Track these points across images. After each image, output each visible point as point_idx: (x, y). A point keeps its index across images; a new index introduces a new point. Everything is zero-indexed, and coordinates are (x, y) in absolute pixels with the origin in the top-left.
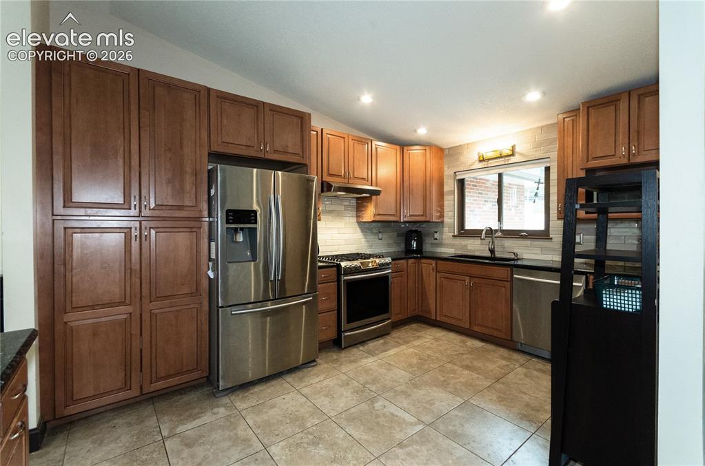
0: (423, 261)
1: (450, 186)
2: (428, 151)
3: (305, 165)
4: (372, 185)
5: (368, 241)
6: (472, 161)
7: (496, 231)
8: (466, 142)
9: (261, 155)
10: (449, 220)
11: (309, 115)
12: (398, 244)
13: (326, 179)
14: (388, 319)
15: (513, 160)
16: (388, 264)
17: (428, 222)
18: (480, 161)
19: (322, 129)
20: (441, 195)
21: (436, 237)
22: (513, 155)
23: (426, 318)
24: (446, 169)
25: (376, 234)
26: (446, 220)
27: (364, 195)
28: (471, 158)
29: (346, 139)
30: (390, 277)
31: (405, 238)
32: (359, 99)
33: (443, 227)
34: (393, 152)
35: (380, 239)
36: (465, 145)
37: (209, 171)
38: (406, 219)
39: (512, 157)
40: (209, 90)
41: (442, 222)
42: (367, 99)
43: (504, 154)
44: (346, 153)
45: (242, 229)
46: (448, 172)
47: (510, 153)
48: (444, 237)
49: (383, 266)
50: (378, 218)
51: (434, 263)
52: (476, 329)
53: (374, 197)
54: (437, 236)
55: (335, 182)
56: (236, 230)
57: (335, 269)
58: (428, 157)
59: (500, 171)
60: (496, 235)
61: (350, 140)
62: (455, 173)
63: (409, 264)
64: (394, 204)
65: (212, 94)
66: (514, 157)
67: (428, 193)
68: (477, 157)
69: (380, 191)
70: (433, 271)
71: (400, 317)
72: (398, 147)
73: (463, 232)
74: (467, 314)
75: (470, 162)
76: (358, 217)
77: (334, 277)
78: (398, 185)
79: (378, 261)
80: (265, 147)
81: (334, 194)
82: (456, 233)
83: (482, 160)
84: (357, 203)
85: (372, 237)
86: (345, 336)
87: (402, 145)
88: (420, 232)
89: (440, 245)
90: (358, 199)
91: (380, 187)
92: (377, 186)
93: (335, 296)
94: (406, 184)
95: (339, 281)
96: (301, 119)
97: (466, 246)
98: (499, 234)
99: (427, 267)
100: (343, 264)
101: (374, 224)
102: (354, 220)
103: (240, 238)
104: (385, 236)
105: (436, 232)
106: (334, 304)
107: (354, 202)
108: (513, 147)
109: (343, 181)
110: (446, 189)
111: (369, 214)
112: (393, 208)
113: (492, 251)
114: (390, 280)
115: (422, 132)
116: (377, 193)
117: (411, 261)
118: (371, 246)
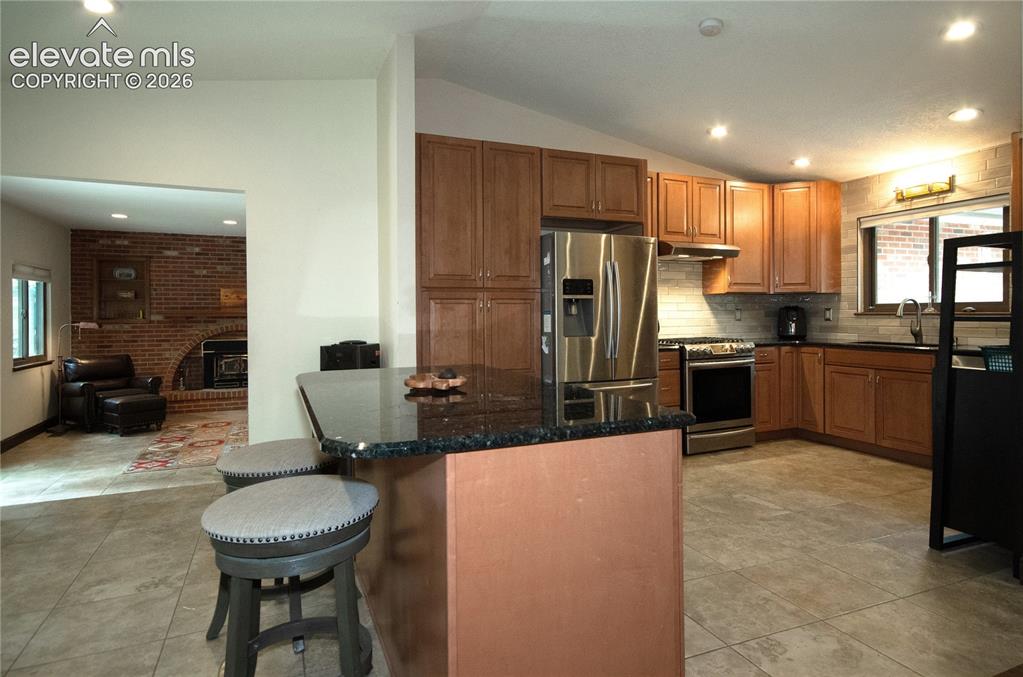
0: (804, 349)
1: (852, 239)
2: (813, 189)
3: (641, 224)
4: (725, 243)
5: (719, 322)
6: (886, 201)
7: (925, 306)
8: (875, 173)
9: (592, 216)
10: (849, 291)
11: (645, 161)
12: (766, 328)
13: (665, 238)
14: (751, 426)
15: (951, 197)
16: (749, 350)
17: (814, 293)
18: (899, 201)
19: (658, 174)
20: (836, 252)
21: (828, 316)
22: (951, 189)
23: (810, 431)
24: (844, 213)
25: (732, 312)
26: (844, 290)
27: (715, 257)
28: (884, 196)
29: (690, 184)
30: (752, 369)
31: (776, 319)
32: (708, 132)
33: (839, 300)
34: (758, 194)
35: (739, 320)
36: (873, 177)
37: (542, 237)
38: (778, 290)
39: (949, 194)
40: (541, 150)
41: (839, 294)
42: (719, 132)
43: (935, 190)
44: (690, 201)
45: (577, 300)
46: (847, 218)
47: (947, 187)
48: (841, 316)
49: (742, 353)
50: (735, 289)
51: (820, 352)
52: (886, 443)
53: (729, 260)
54: (829, 314)
55: (674, 241)
56: (570, 301)
57: (678, 353)
58: (813, 199)
59: (933, 214)
60: (926, 311)
61: (695, 184)
62: (859, 219)
63: (783, 353)
64: (759, 269)
65: (545, 154)
66: (954, 194)
67: (813, 252)
68: (894, 195)
69: (737, 251)
70: (820, 364)
71: (768, 427)
72: (765, 187)
73: (873, 308)
74: (872, 424)
75: (883, 202)
76: (705, 287)
77: (677, 364)
78: (766, 242)
79: (734, 345)
80: (597, 205)
81: (674, 257)
82: (860, 309)
83: (901, 199)
84: (704, 268)
85: (725, 317)
86: (691, 440)
87: (772, 182)
88: (802, 309)
89: (835, 329)
90: (704, 262)
91: (738, 245)
92: (733, 244)
93: (677, 388)
94: (778, 239)
95: (682, 368)
96: (637, 167)
97: (876, 329)
98: (931, 310)
99: (811, 358)
100: (688, 347)
101: (730, 298)
102: (699, 292)
103: (574, 310)
104: (745, 314)
105: (829, 309)
106: (677, 397)
107: (699, 268)
108: (952, 180)
109: (685, 239)
110: (844, 243)
111: (722, 283)
112: (759, 274)
113: (917, 335)
114: (753, 373)
115: (802, 164)
116: (733, 254)
117: (785, 349)
118: (724, 330)
